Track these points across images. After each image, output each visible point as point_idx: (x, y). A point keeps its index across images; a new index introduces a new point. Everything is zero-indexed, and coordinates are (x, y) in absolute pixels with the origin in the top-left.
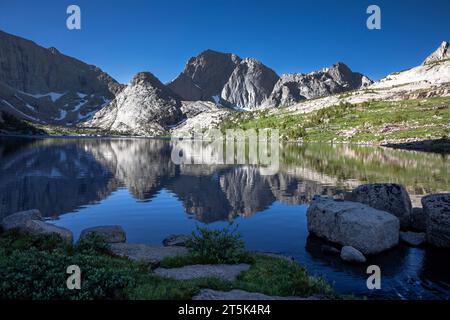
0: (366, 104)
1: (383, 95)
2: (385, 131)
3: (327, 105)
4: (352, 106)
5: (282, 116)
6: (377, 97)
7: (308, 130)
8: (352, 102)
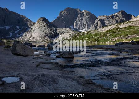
0: (125, 28)
1: (134, 24)
2: (128, 38)
3: (112, 28)
4: (120, 29)
5: (94, 33)
6: (131, 25)
7: (100, 39)
8: (120, 27)
